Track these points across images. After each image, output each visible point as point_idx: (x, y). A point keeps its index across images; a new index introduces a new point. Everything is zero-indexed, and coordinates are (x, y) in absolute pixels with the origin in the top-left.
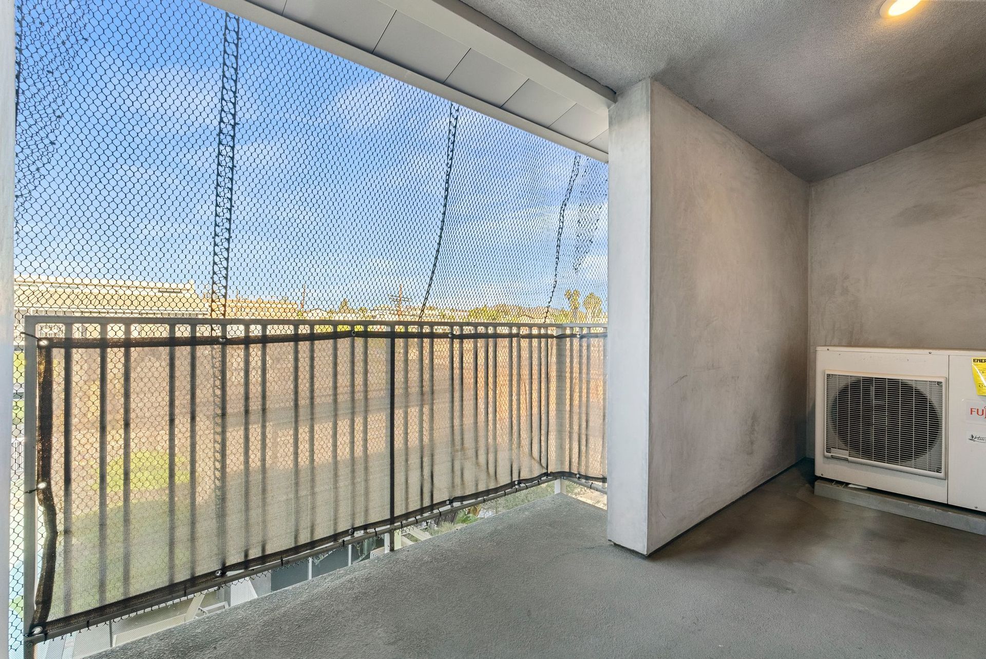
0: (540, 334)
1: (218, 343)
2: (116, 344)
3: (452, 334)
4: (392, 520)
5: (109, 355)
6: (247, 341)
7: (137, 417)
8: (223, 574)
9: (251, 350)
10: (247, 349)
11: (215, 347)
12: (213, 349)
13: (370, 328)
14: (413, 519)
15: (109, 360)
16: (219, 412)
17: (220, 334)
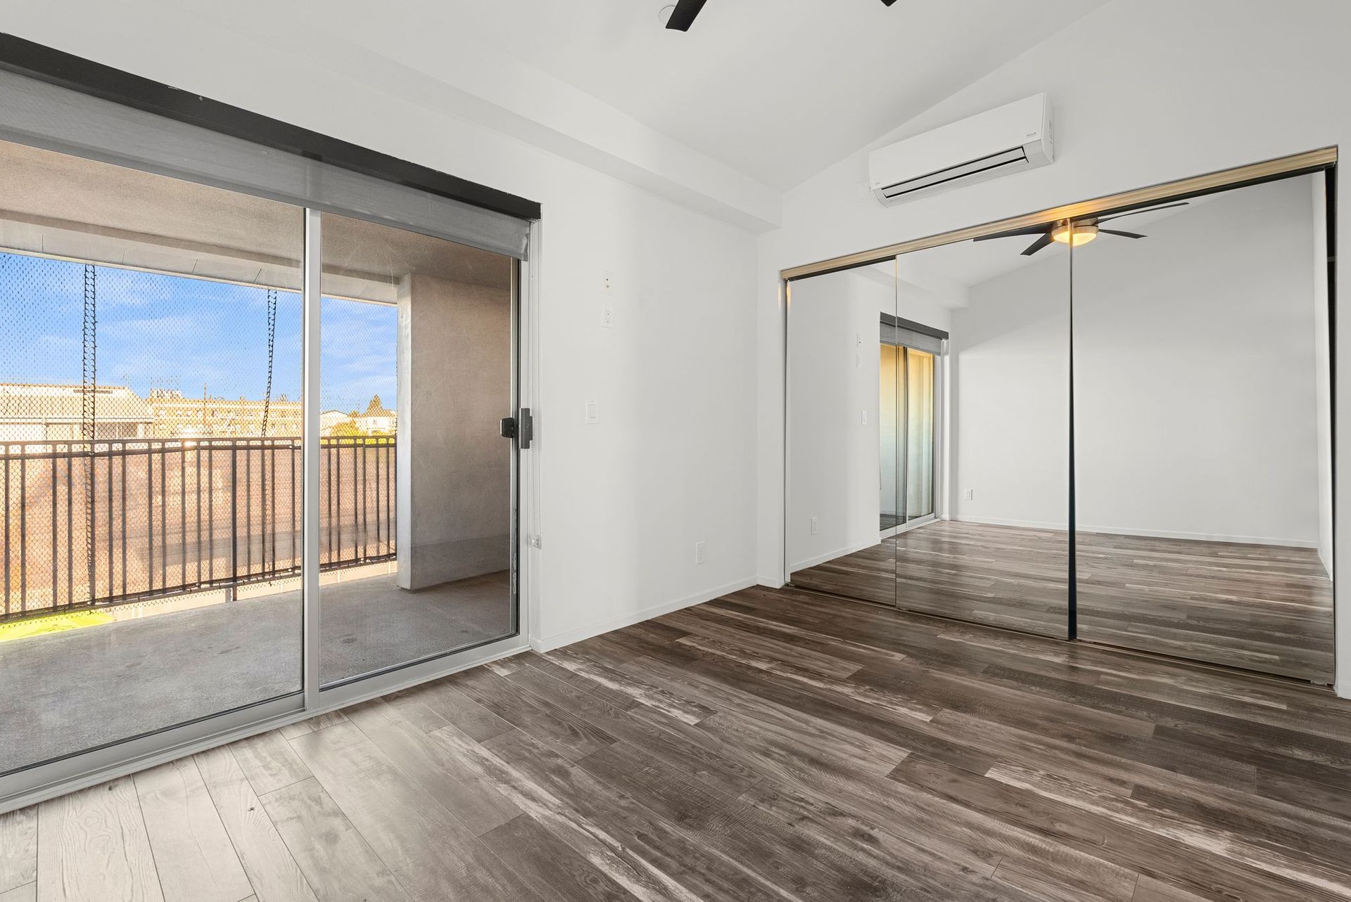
0: (388, 444)
1: (88, 456)
2: (15, 458)
3: (293, 446)
4: (235, 578)
5: (10, 464)
6: (110, 454)
7: (30, 502)
8: (93, 604)
9: (114, 460)
10: (110, 459)
11: (87, 458)
12: (85, 459)
13: (214, 443)
14: (255, 579)
15: (10, 467)
16: (90, 500)
17: (90, 450)
